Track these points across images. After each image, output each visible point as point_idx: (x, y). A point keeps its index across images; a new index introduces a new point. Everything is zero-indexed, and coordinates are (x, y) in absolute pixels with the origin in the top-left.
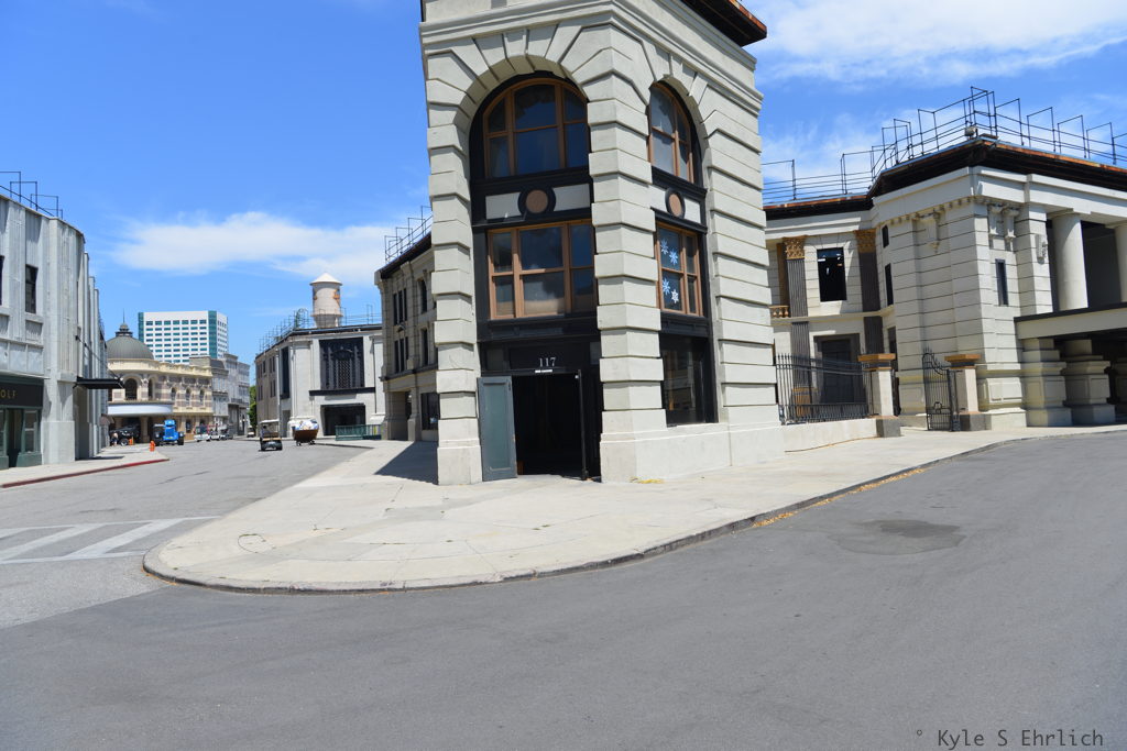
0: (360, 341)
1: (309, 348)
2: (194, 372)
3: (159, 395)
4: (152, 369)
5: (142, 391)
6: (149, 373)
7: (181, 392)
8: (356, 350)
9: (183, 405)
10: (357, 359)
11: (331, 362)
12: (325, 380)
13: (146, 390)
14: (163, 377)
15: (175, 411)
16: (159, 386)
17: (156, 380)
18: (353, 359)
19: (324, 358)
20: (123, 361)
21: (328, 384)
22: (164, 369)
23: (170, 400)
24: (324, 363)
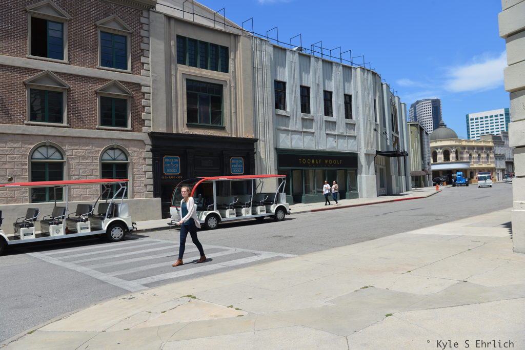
2: (482, 144)
3: (462, 158)
4: (457, 144)
5: (452, 156)
6: (455, 146)
7: (475, 155)
9: (477, 163)
13: (454, 155)
14: (464, 147)
15: (471, 166)
16: (462, 153)
17: (460, 150)
20: (442, 141)
22: (464, 143)
23: (469, 160)
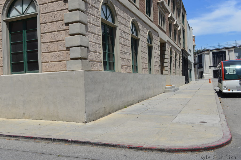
0: (225, 52)
1: (209, 54)
8: (223, 55)
10: (223, 57)
11: (216, 58)
12: (214, 63)
18: (222, 57)
19: (214, 57)
21: (215, 64)
24: (214, 58)
